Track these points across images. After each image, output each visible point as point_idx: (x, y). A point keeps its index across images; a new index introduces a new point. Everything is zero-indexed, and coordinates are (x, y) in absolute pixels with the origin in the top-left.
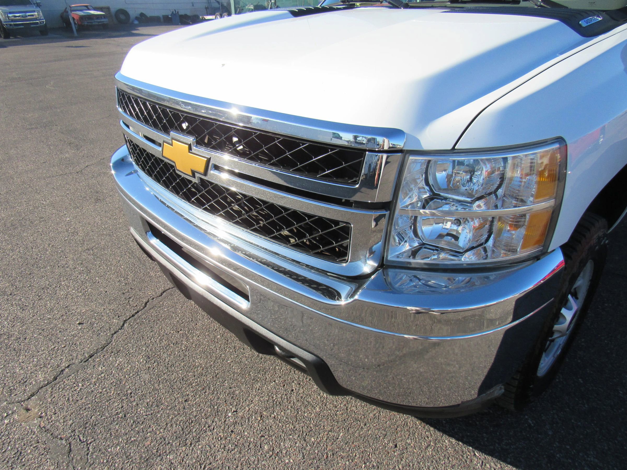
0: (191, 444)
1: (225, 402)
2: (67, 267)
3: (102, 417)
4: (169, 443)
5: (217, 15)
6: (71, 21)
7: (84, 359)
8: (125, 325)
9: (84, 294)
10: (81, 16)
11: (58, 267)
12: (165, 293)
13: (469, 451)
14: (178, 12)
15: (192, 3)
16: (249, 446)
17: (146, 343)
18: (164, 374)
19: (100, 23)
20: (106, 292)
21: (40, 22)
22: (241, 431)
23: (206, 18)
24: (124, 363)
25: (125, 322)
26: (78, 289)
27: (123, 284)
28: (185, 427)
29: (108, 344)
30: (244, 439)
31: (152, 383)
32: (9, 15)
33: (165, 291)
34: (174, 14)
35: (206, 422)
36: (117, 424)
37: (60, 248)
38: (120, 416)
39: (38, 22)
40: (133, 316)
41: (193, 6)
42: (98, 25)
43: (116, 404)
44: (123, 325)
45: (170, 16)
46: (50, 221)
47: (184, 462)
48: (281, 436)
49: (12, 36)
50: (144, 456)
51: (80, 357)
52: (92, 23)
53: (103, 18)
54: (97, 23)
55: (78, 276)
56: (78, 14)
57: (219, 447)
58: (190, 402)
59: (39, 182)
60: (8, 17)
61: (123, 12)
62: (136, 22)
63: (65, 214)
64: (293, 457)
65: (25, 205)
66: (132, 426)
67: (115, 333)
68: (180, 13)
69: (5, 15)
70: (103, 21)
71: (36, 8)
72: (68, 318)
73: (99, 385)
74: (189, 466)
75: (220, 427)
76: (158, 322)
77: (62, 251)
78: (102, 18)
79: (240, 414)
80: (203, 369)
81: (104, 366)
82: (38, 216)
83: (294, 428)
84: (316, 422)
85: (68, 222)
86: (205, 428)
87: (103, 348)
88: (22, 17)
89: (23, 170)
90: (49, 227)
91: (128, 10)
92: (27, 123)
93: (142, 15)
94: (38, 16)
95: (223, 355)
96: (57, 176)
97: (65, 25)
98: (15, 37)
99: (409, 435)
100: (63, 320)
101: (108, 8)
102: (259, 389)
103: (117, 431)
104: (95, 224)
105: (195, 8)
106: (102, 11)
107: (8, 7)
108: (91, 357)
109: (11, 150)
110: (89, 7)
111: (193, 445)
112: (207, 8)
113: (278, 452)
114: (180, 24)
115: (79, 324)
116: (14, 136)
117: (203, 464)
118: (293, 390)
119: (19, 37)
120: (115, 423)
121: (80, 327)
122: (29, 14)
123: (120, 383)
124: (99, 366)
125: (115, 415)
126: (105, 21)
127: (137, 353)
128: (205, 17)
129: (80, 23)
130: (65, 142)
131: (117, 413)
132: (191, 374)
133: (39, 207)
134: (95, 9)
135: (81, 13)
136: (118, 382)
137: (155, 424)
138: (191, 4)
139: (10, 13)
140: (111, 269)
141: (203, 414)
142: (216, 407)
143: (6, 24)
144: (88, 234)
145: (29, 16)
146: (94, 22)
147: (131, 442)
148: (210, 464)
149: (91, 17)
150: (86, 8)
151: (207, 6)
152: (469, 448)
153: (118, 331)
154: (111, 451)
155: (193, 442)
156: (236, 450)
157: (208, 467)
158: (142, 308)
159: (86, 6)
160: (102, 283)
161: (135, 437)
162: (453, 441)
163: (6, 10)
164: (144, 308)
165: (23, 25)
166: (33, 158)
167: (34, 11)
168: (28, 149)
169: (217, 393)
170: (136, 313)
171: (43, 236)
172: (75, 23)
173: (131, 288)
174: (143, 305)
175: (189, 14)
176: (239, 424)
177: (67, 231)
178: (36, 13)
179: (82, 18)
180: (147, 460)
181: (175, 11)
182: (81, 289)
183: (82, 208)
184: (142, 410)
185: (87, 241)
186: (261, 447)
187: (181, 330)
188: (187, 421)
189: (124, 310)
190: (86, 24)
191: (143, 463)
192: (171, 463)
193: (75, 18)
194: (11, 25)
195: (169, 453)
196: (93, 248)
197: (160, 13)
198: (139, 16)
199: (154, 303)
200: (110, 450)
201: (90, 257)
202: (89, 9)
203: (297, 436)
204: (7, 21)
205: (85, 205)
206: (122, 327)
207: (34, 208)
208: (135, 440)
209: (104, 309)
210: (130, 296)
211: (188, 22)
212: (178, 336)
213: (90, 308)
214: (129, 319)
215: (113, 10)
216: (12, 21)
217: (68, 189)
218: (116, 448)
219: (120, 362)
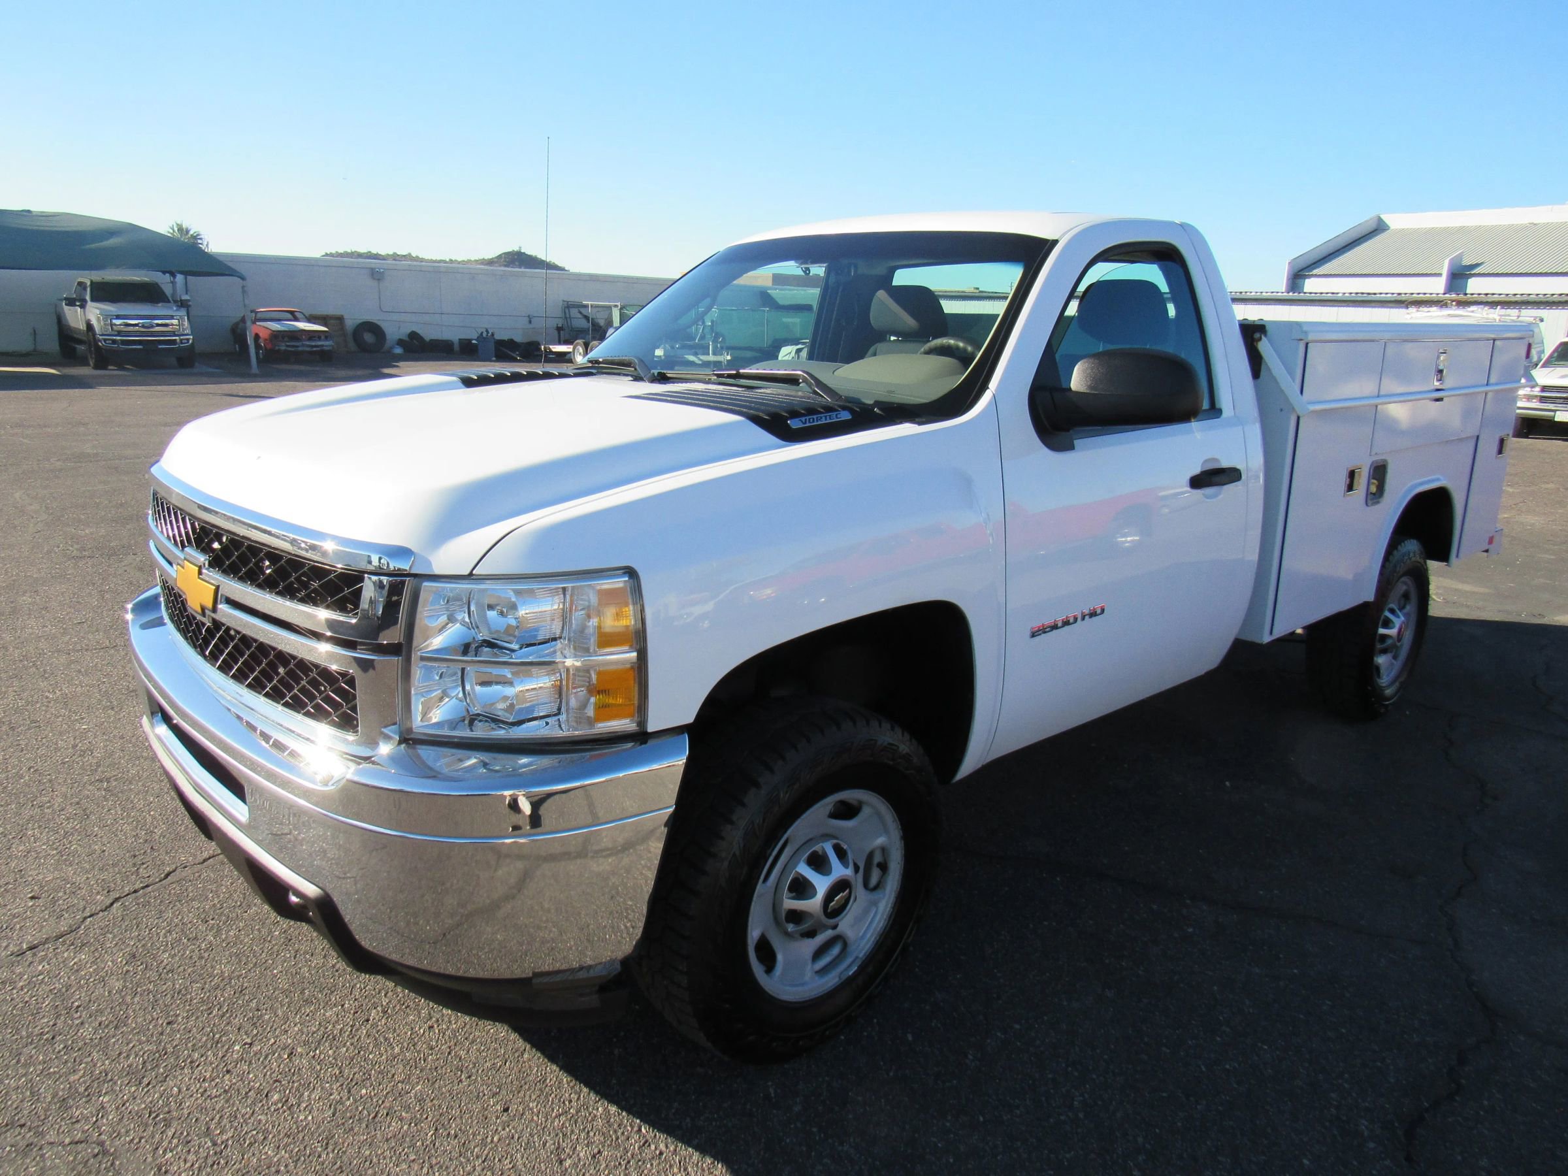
0: (149, 1084)
1: (239, 1029)
2: (48, 808)
3: (13, 1036)
4: (111, 1080)
5: (578, 344)
6: (250, 341)
7: (18, 951)
8: (115, 905)
9: (60, 852)
10: (274, 331)
11: (32, 806)
12: (211, 860)
13: (631, 1125)
14: (493, 335)
15: (529, 316)
16: (246, 1093)
17: (139, 935)
18: (150, 982)
19: (315, 349)
20: (104, 851)
21: (181, 340)
22: (244, 1073)
23: (554, 350)
24: (87, 962)
25: (117, 900)
26: (54, 843)
27: (141, 841)
28: (150, 1059)
29: (72, 931)
30: (243, 1083)
31: (123, 994)
32: (114, 321)
33: (213, 857)
34: (484, 338)
35: (190, 1056)
36: (35, 1048)
37: (49, 775)
38: (45, 1037)
39: (175, 340)
40: (135, 891)
41: (530, 322)
42: (311, 353)
43: (46, 1020)
44: (112, 904)
45: (474, 342)
46: (49, 728)
47: (124, 1108)
48: (310, 1083)
49: (111, 365)
50: (61, 1093)
51: (12, 948)
52: (297, 347)
53: (323, 337)
54: (308, 349)
55: (61, 824)
56: (269, 327)
57: (195, 1090)
58: (175, 1025)
59: (55, 657)
60: (112, 325)
61: (372, 328)
62: (398, 350)
63: (83, 719)
64: (315, 1114)
65: (11, 698)
66: (59, 1052)
67: (90, 917)
68: (497, 337)
69: (107, 321)
70: (322, 346)
71: (177, 310)
72: (15, 889)
73: (28, 991)
74: (130, 1113)
75: (211, 1064)
76: (177, 903)
77: (50, 781)
78: (319, 338)
79: (256, 1048)
80: (223, 980)
81: (49, 964)
82: (29, 718)
83: (340, 1073)
84: (383, 1067)
85: (82, 733)
86: (183, 1064)
87: (58, 938)
88: (143, 326)
89: (32, 634)
90: (42, 738)
91: (384, 325)
92: (76, 546)
93: (413, 335)
94: (178, 327)
95: (270, 962)
96: (95, 649)
97: (238, 349)
98: (121, 367)
99: (539, 1096)
100: (5, 890)
101: (340, 319)
102: (308, 1015)
103: (31, 1057)
104: (134, 740)
105: (534, 328)
106: (325, 325)
107: (115, 305)
108: (31, 948)
109: (24, 595)
110: (296, 313)
111: (150, 1086)
112: (559, 329)
113: (292, 1105)
114: (494, 359)
115: (32, 898)
116: (39, 570)
117: (155, 1112)
118: (368, 1020)
119: (128, 367)
120: (33, 1046)
121: (31, 904)
122: (160, 322)
123: (67, 991)
124: (40, 963)
125: (37, 1035)
126: (327, 344)
127: (117, 948)
128: (551, 347)
129: (269, 347)
130: (140, 587)
131: (42, 1032)
132: (198, 985)
133: (37, 702)
134: (311, 319)
135: (275, 326)
136: (64, 990)
137: (101, 1053)
138: (527, 319)
139: (118, 317)
140: (128, 816)
141: (190, 1045)
142: (217, 1036)
143: (105, 340)
144: (112, 754)
145: (158, 325)
146: (303, 345)
147: (48, 1074)
148: (169, 1112)
149: (296, 335)
150: (289, 316)
151: (560, 325)
152: (635, 1120)
153: (98, 914)
154: (9, 1083)
155: (154, 1082)
156: (222, 1097)
157: (161, 1116)
158: (157, 880)
159: (292, 313)
160: (101, 837)
161: (57, 1067)
162: (613, 1109)
163: (111, 311)
164: (160, 881)
165: (140, 345)
166: (61, 615)
167: (172, 317)
168: (58, 596)
169: (232, 1015)
170: (143, 888)
171: (25, 752)
172: (258, 346)
173: (152, 848)
174: (163, 876)
175: (518, 339)
176: (245, 1062)
177: (75, 746)
178: (175, 322)
179: (276, 336)
180: (64, 1099)
181: (487, 331)
182: (58, 844)
183: (121, 710)
184: (87, 1032)
185: (104, 766)
186: (267, 1096)
187: (212, 919)
188: (159, 1051)
189: (123, 881)
190: (283, 348)
191: (55, 1104)
192: (103, 1107)
193: (261, 335)
194: (114, 342)
195: (105, 1093)
196: (110, 778)
197: (453, 335)
198: (406, 339)
199: (184, 874)
200: (7, 1082)
201: (98, 794)
202: (296, 319)
203: (338, 1084)
204: (108, 333)
205: (127, 705)
206: (107, 908)
207: (28, 703)
208: (55, 1072)
209: (88, 878)
210: (144, 861)
211: (515, 355)
212: (203, 928)
213: (63, 874)
214: (125, 896)
215: (350, 323)
216: (119, 333)
217: (108, 674)
218: (20, 1080)
219: (80, 960)
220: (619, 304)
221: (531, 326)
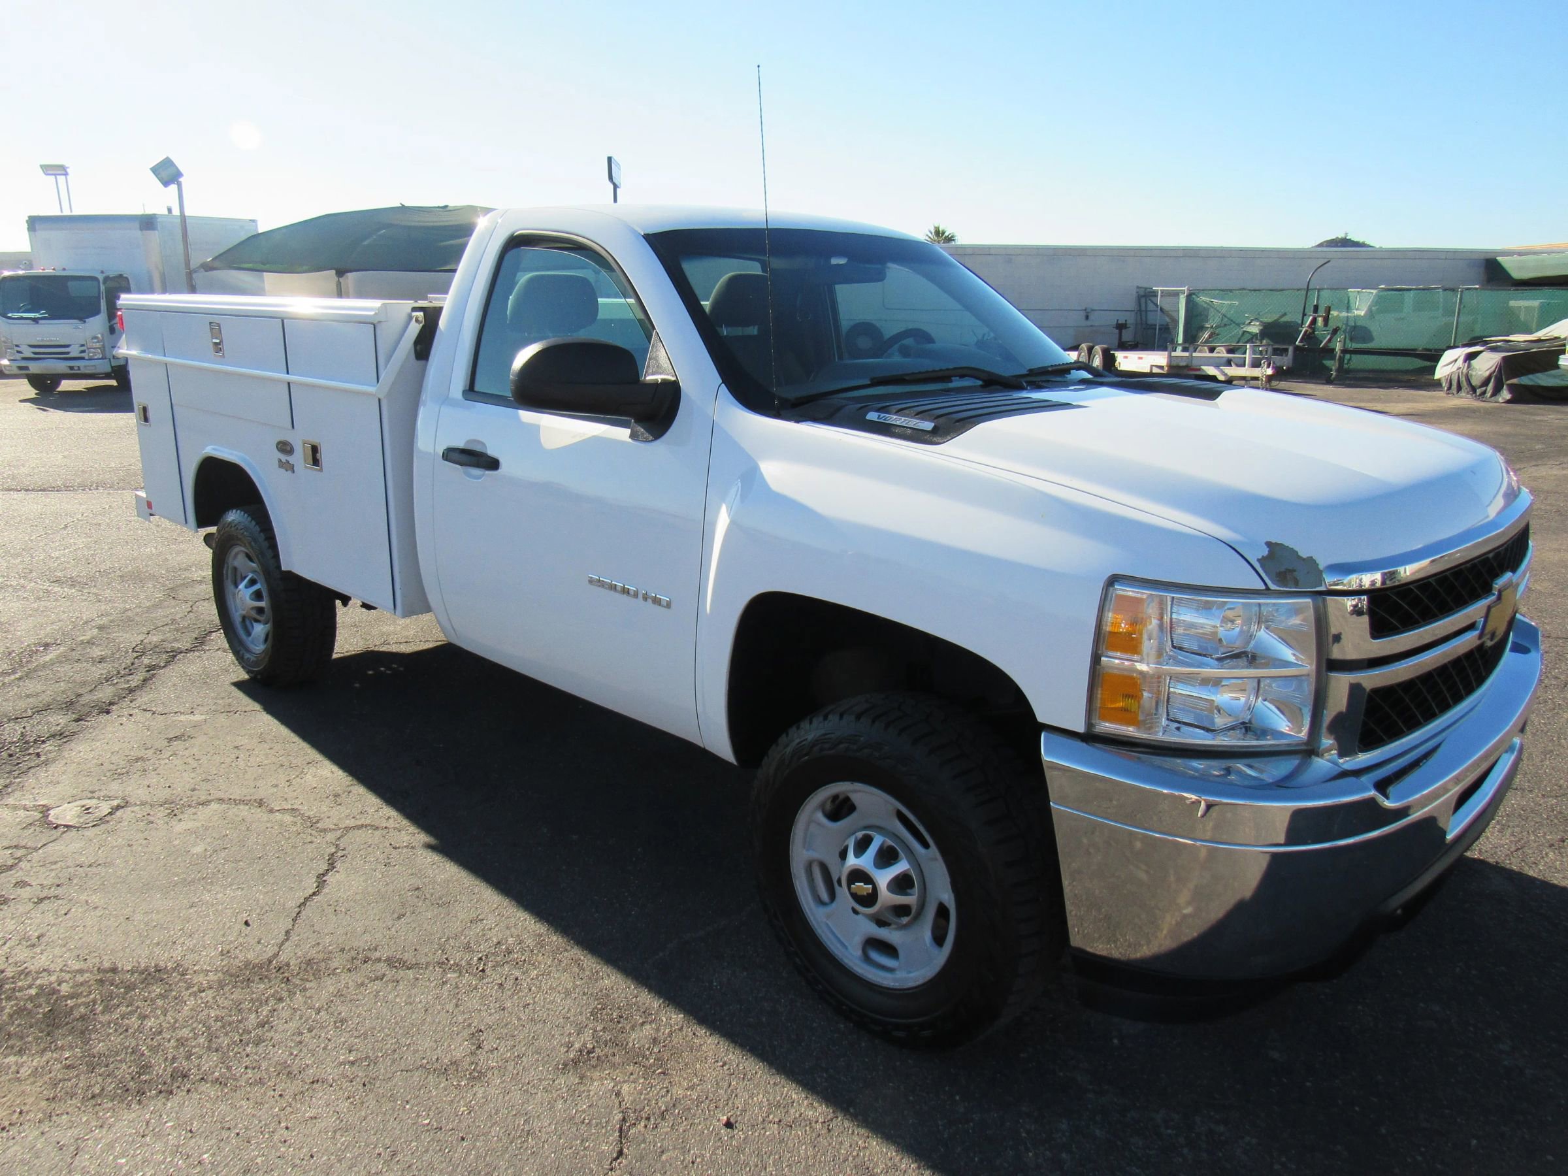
220: (1186, 288)
221: (1089, 323)
